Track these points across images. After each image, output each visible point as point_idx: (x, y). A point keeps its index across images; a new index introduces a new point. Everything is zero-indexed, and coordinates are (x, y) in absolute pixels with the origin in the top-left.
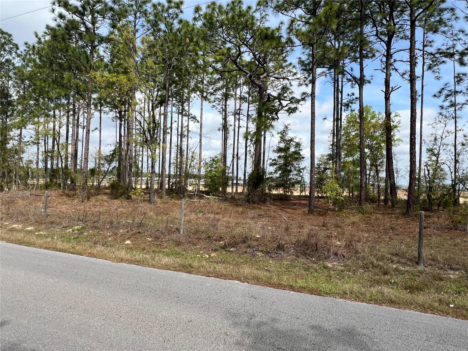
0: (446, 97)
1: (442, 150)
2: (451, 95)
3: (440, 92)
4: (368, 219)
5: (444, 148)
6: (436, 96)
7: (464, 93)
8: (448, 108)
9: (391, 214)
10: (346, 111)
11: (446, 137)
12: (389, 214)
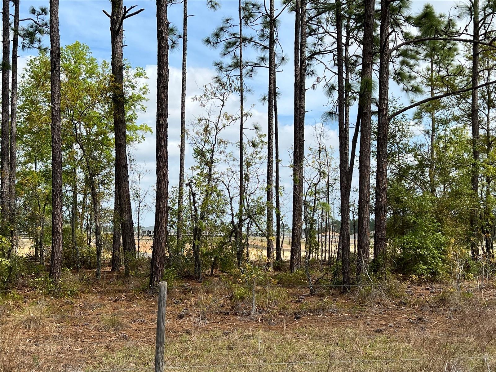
0: (227, 48)
1: (217, 153)
2: (235, 43)
3: (217, 35)
4: (67, 307)
5: (220, 150)
6: (210, 42)
7: (256, 43)
8: (229, 68)
9: (120, 291)
10: (26, 49)
11: (224, 127)
12: (114, 292)
